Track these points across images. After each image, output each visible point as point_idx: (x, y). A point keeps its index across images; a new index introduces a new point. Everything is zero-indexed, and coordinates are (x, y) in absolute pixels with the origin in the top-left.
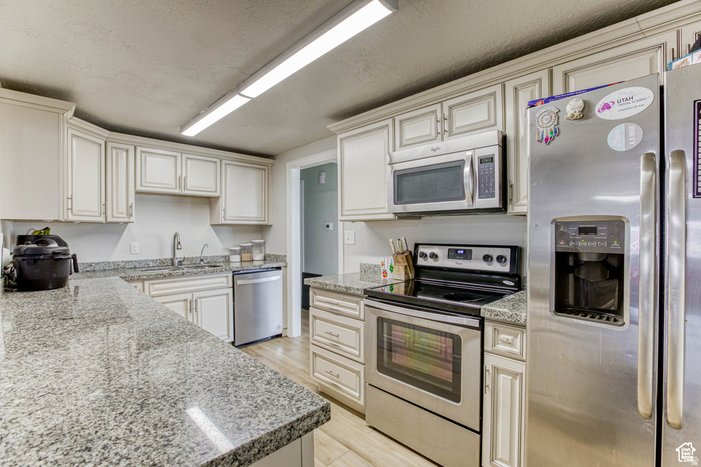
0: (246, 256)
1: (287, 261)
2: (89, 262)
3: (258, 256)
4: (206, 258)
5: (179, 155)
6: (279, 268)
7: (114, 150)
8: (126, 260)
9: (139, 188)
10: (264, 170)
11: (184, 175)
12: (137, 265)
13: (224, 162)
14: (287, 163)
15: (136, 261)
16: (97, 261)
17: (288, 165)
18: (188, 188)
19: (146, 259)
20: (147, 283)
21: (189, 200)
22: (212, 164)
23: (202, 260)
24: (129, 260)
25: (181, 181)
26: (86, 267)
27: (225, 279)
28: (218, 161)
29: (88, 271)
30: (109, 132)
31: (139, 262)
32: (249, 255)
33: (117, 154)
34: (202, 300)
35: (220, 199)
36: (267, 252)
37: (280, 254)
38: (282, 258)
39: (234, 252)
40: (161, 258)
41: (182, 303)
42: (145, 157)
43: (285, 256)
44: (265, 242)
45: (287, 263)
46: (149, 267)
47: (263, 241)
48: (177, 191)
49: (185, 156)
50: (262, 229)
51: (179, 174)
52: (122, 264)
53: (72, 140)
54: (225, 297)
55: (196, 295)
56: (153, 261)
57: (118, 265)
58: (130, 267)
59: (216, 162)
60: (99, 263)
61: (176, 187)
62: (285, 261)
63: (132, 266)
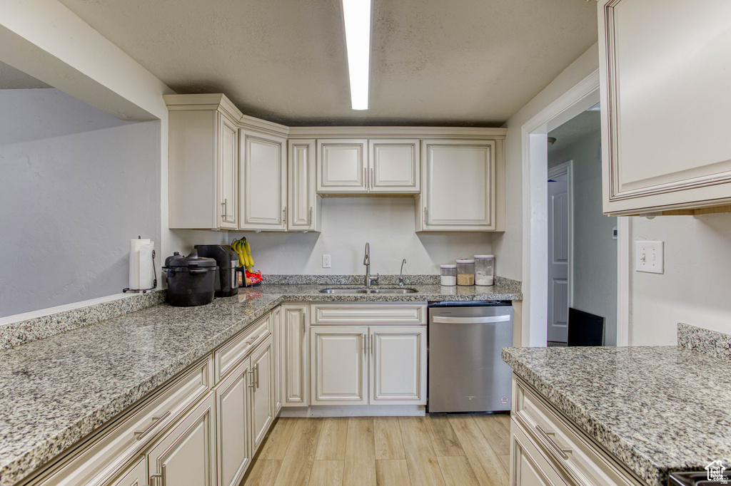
0: (464, 278)
1: (523, 291)
2: (284, 274)
3: (483, 279)
4: (409, 277)
5: (364, 142)
6: (508, 303)
7: (295, 147)
8: (317, 274)
9: (320, 189)
10: (490, 146)
11: (371, 166)
12: (329, 282)
13: (425, 143)
14: (522, 127)
15: (327, 277)
16: (290, 274)
17: (524, 129)
18: (377, 184)
19: (337, 274)
20: (313, 307)
21: (389, 200)
22: (409, 149)
23: (401, 281)
24: (321, 274)
25: (368, 175)
26: (281, 280)
27: (415, 312)
28: (417, 142)
29: (282, 284)
30: (288, 128)
31: (331, 277)
32: (468, 276)
33: (298, 151)
34: (382, 338)
35: (421, 195)
36: (499, 274)
37: (513, 279)
38: (515, 286)
39: (446, 272)
40: (354, 275)
41: (355, 338)
42: (327, 151)
43: (520, 283)
44: (494, 259)
45: (521, 295)
46: (341, 284)
47: (492, 256)
48: (363, 189)
49: (372, 142)
50: (491, 238)
51: (365, 166)
52: (314, 279)
53: (246, 141)
54: (415, 338)
55: (374, 330)
56: (345, 277)
57: (310, 280)
58: (321, 282)
59: (413, 145)
60: (292, 276)
61: (362, 184)
62: (519, 291)
63: (323, 283)
